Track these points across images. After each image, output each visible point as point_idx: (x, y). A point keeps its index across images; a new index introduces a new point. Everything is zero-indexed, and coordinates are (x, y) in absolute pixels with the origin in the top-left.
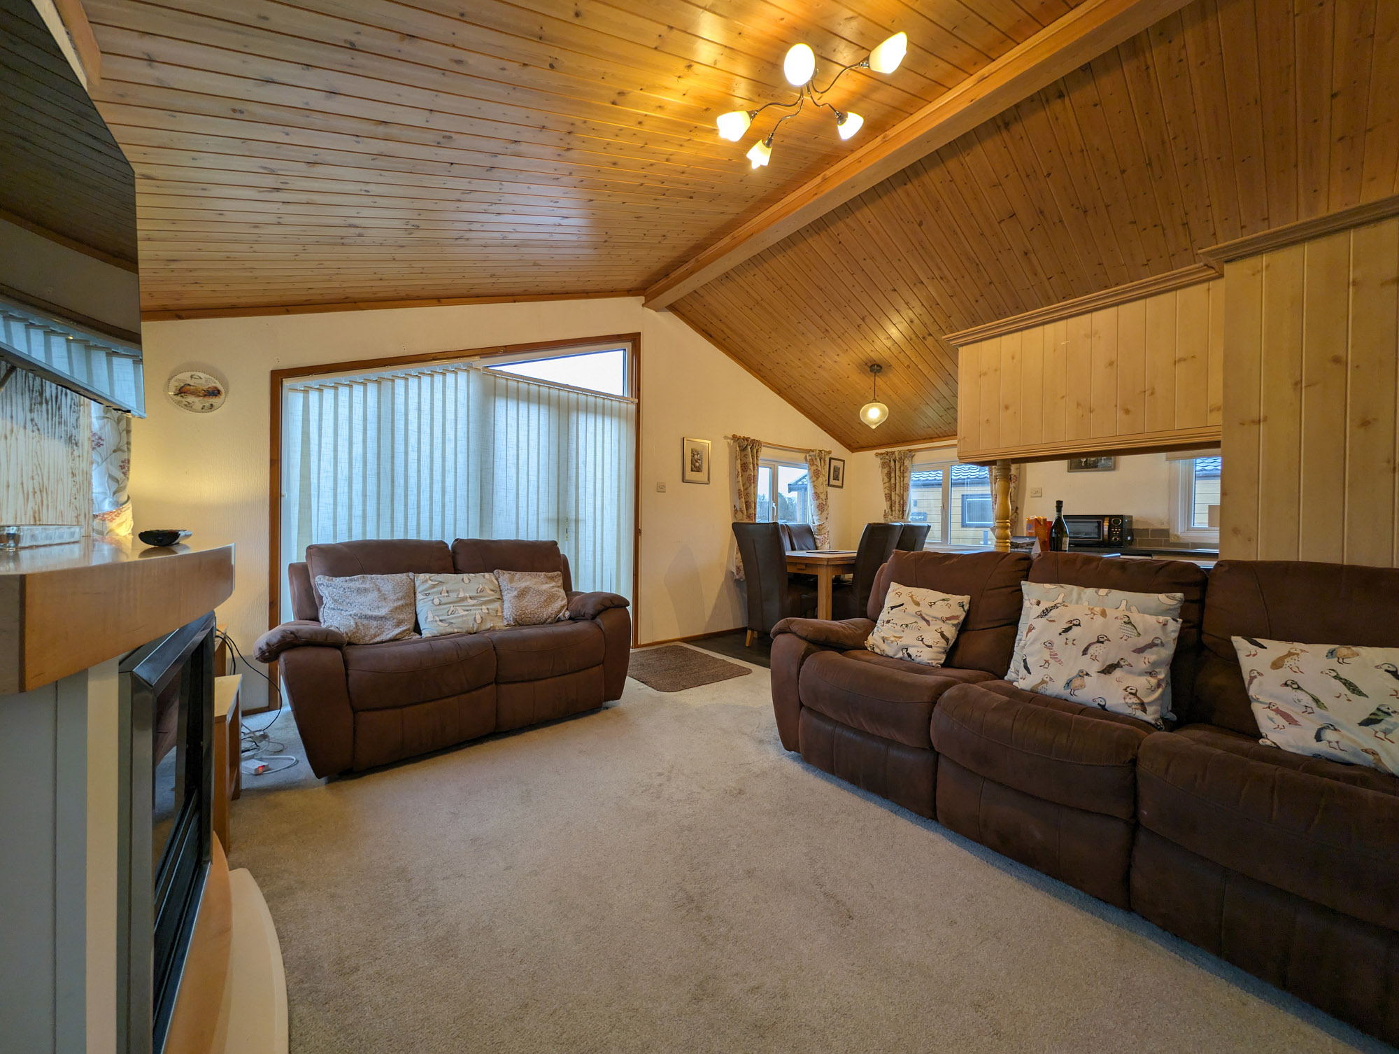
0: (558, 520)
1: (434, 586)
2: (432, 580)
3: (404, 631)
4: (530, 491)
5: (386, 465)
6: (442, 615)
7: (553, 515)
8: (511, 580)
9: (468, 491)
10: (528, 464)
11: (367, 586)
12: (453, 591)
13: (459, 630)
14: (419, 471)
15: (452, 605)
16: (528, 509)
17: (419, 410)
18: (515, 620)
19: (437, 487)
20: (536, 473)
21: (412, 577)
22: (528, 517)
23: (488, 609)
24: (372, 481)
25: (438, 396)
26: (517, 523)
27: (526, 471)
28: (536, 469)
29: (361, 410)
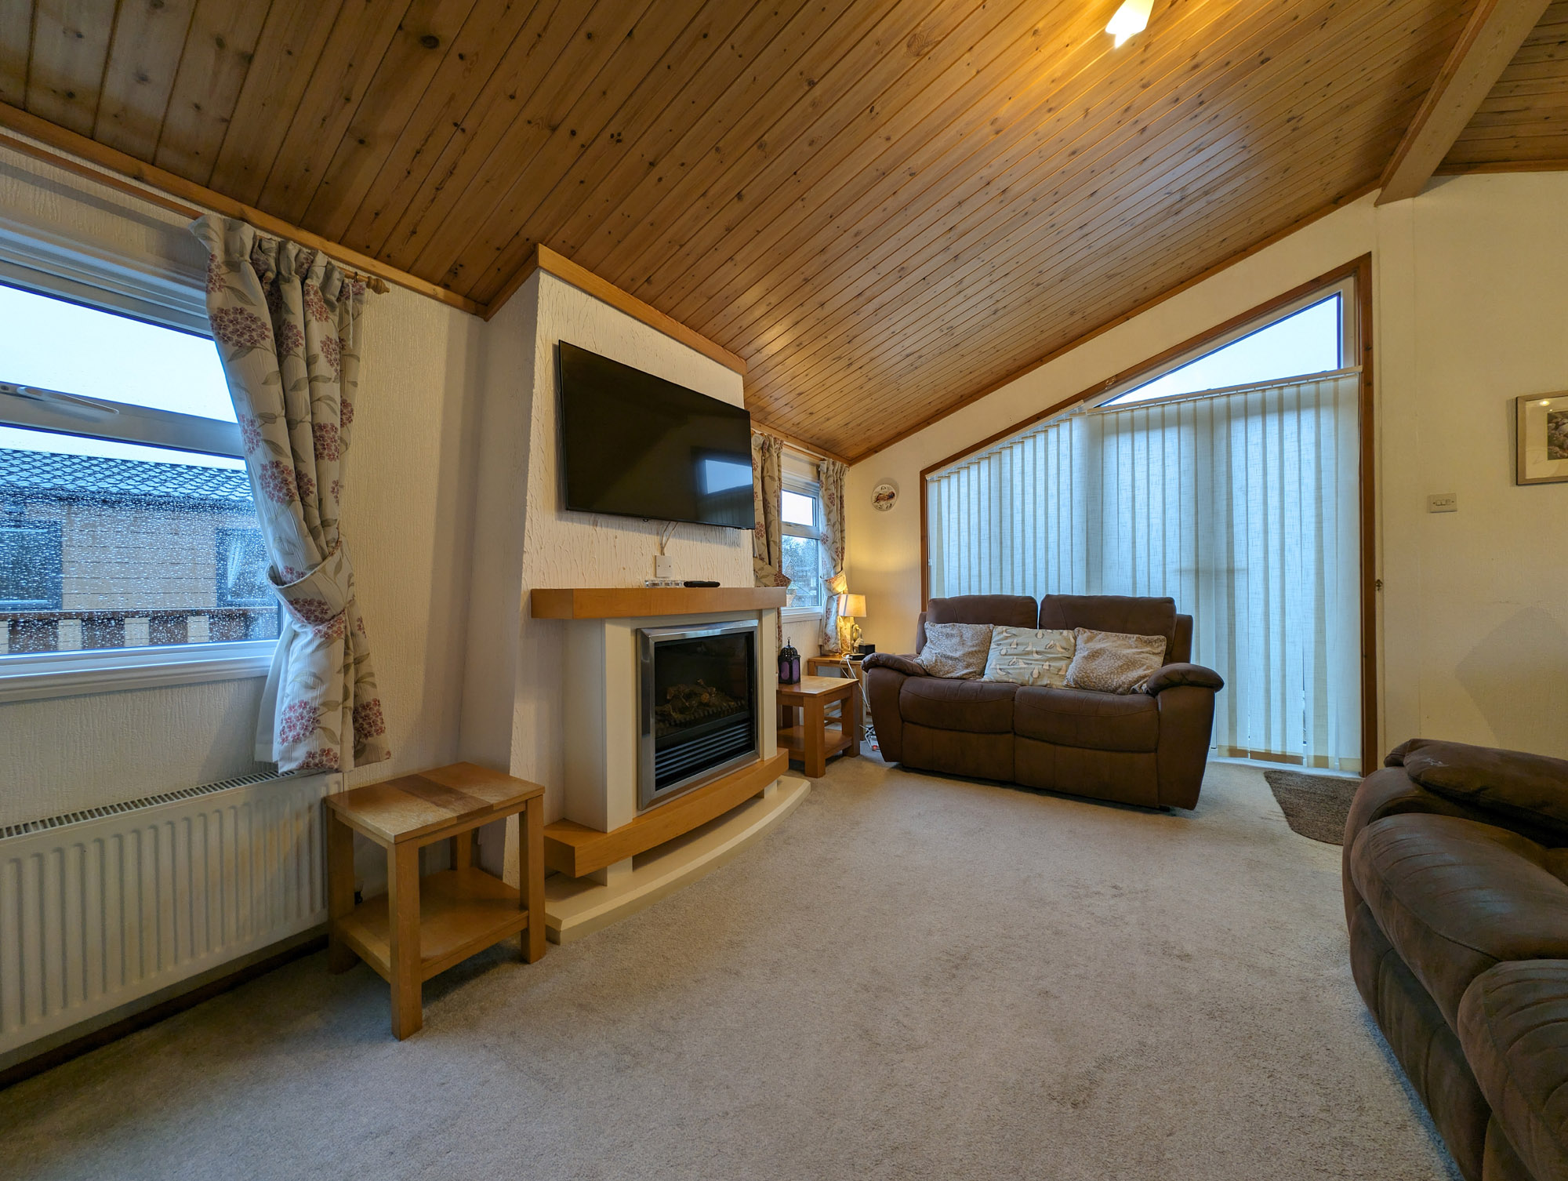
0: (1197, 571)
1: (1007, 638)
2: (1007, 633)
3: (970, 673)
4: (1152, 537)
5: (995, 529)
6: (1004, 664)
7: (1188, 563)
8: (1089, 640)
9: (1072, 545)
10: (1148, 505)
11: (954, 632)
12: (1022, 644)
13: (1014, 681)
14: (1023, 531)
15: (1015, 657)
16: (1149, 560)
17: (1023, 473)
18: (1076, 682)
19: (1041, 544)
20: (1160, 515)
21: (991, 628)
22: (1149, 569)
23: (1050, 666)
24: (985, 544)
25: (1040, 454)
26: (1134, 577)
27: (1146, 514)
28: (1160, 510)
29: (977, 485)
